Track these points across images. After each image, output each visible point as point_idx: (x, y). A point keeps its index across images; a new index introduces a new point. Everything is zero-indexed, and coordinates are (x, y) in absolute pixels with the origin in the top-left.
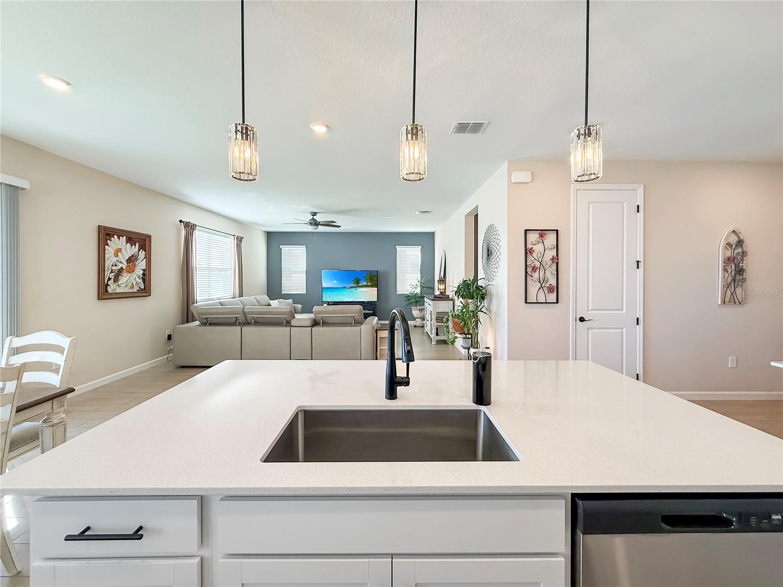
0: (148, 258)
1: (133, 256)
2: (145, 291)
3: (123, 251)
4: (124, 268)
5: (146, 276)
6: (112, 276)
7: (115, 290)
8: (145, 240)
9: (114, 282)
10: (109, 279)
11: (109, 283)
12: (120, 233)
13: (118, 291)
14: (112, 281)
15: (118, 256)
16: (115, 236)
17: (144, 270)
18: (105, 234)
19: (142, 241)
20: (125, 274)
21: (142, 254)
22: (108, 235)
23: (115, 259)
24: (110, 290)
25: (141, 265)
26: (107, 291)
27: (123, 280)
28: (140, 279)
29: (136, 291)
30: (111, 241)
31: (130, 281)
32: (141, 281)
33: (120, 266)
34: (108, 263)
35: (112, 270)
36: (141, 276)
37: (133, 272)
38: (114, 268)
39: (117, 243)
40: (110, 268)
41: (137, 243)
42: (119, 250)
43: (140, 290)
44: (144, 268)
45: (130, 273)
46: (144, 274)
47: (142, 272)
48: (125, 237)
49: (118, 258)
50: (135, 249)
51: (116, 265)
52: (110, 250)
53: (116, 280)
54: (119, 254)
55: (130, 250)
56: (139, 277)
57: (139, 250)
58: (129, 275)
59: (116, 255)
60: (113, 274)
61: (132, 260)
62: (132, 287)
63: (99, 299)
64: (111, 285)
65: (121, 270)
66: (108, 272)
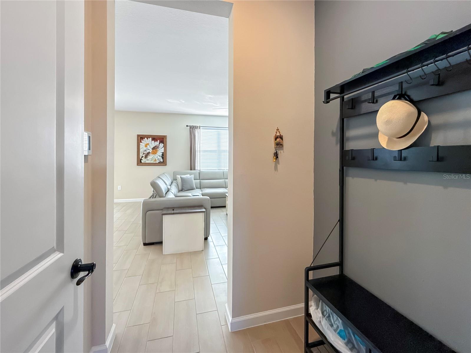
0: (165, 147)
1: (156, 146)
2: (163, 162)
3: (150, 144)
4: (151, 152)
5: (163, 156)
6: (144, 155)
7: (146, 161)
8: (163, 138)
9: (145, 158)
10: (142, 157)
11: (142, 158)
12: (148, 137)
13: (147, 162)
14: (144, 158)
15: (147, 147)
16: (146, 138)
17: (163, 153)
18: (141, 138)
20: (151, 155)
21: (162, 145)
22: (142, 138)
23: (145, 148)
24: (142, 161)
25: (161, 150)
26: (141, 162)
27: (150, 157)
28: (160, 157)
29: (157, 162)
30: (143, 140)
32: (161, 158)
33: (148, 151)
34: (142, 150)
35: (144, 153)
37: (156, 154)
38: (144, 152)
39: (145, 141)
40: (143, 152)
41: (158, 141)
42: (148, 144)
43: (160, 163)
44: (163, 152)
45: (154, 154)
46: (163, 155)
47: (161, 154)
48: (151, 138)
49: (147, 148)
50: (157, 143)
51: (146, 151)
52: (142, 145)
53: (146, 157)
54: (148, 146)
55: (154, 144)
56: (159, 156)
57: (160, 143)
58: (153, 155)
59: (146, 146)
61: (155, 148)
62: (155, 160)
63: (137, 165)
64: (144, 160)
65: (149, 153)
66: (141, 155)
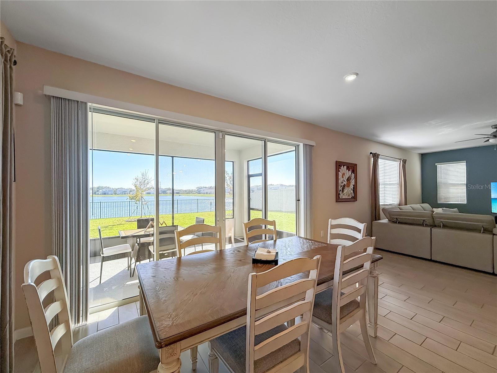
0: (356, 178)
1: (349, 177)
2: (354, 199)
3: (345, 174)
4: (346, 184)
5: (355, 190)
10: (340, 190)
11: (340, 193)
12: (344, 164)
13: (343, 197)
16: (342, 166)
17: (354, 185)
18: (339, 165)
19: (353, 168)
20: (346, 188)
21: (353, 175)
25: (353, 182)
26: (339, 198)
27: (345, 191)
29: (350, 198)
30: (341, 169)
31: (347, 193)
32: (352, 192)
33: (344, 183)
34: (340, 182)
35: (341, 185)
36: (353, 189)
37: (349, 186)
39: (343, 169)
41: (351, 170)
42: (344, 174)
43: (352, 197)
44: (354, 184)
46: (354, 188)
47: (353, 186)
48: (346, 166)
49: (343, 179)
50: (350, 173)
51: (343, 183)
52: (340, 174)
53: (343, 191)
54: (344, 176)
55: (348, 173)
57: (352, 174)
58: (348, 188)
59: (343, 177)
60: (342, 188)
61: (349, 179)
62: (349, 195)
63: (336, 202)
65: (344, 186)
66: (339, 187)
